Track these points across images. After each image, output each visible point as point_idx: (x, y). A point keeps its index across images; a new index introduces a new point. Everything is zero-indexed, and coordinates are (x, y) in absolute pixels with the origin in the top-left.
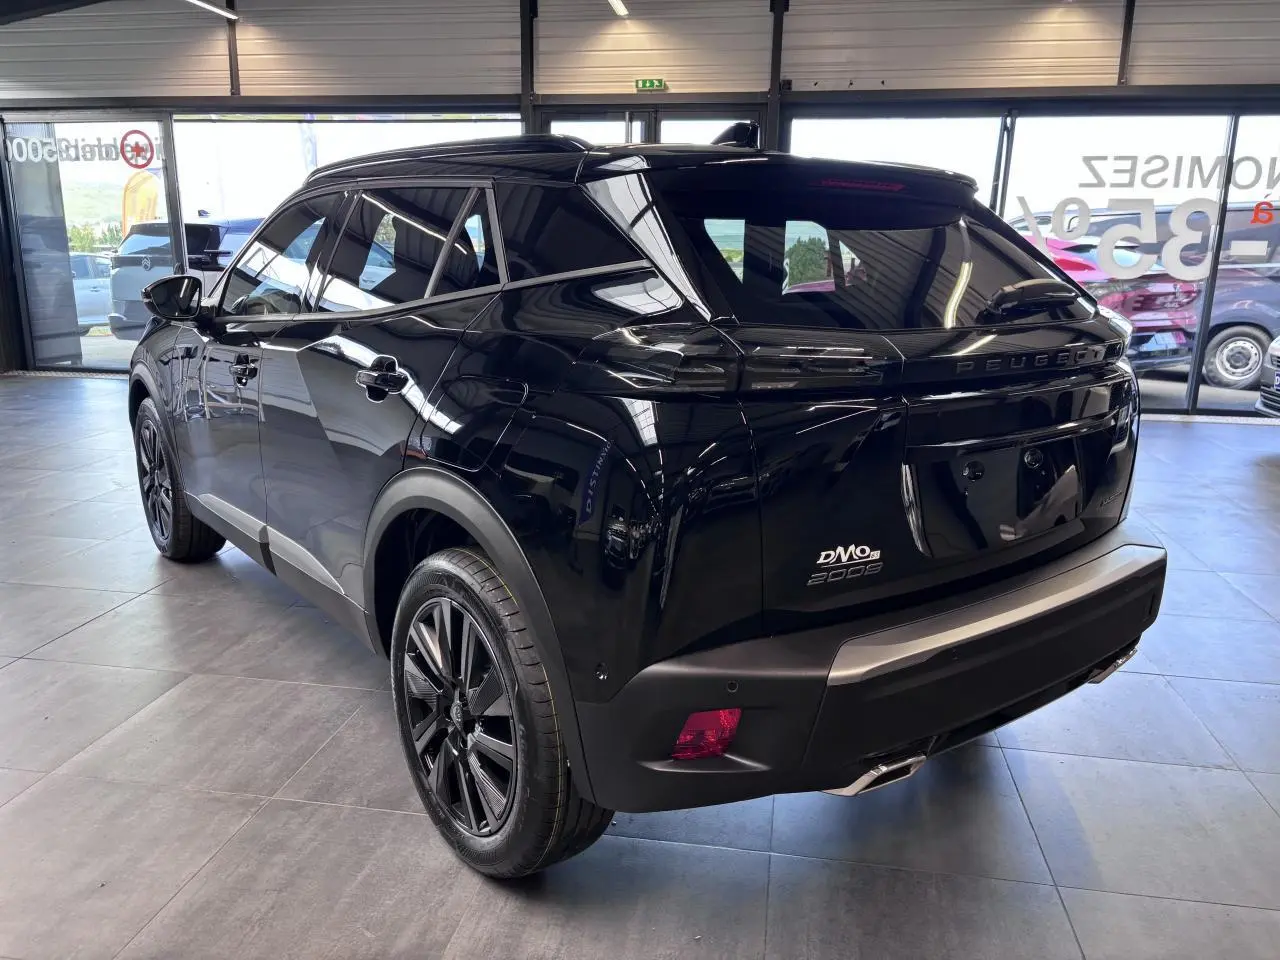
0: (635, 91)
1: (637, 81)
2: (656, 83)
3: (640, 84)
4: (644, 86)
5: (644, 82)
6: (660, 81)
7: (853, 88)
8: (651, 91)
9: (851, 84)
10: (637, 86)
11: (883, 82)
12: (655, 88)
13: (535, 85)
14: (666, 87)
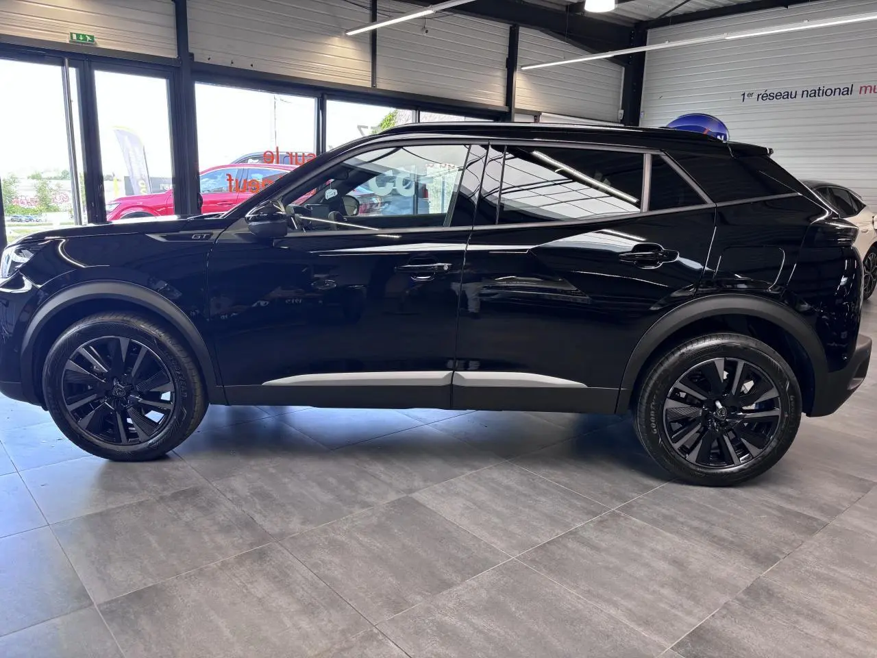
0: (67, 41)
2: (89, 38)
3: (75, 37)
4: (78, 39)
5: (78, 35)
6: (92, 37)
7: (233, 66)
8: (82, 43)
9: (232, 63)
10: (71, 38)
11: (252, 65)
12: (87, 41)
14: (96, 43)
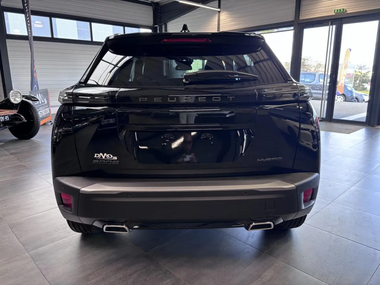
0: (334, 14)
1: (335, 10)
3: (336, 11)
5: (337, 10)
6: (343, 9)
8: (340, 13)
10: (335, 12)
12: (341, 12)
13: (300, 17)
14: (346, 11)
